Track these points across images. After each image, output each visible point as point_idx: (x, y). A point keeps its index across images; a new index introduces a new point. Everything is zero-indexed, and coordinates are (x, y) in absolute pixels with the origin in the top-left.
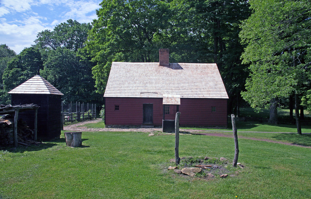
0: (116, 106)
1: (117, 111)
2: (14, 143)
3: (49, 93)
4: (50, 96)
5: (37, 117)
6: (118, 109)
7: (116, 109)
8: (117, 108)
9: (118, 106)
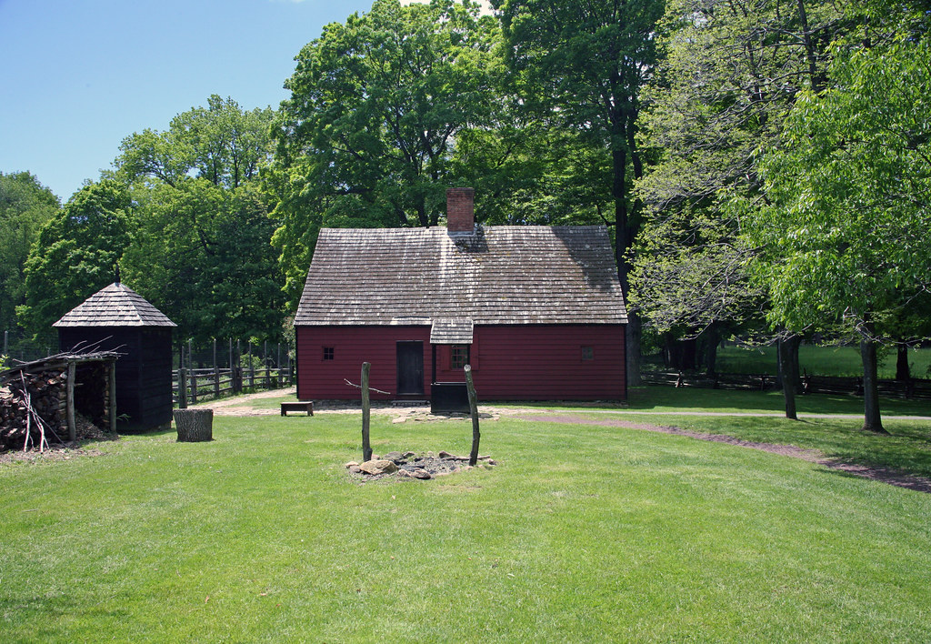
0: (326, 350)
1: (328, 361)
2: (68, 430)
3: (141, 323)
4: (145, 332)
5: (114, 379)
6: (332, 357)
7: (326, 357)
8: (329, 353)
9: (332, 350)
